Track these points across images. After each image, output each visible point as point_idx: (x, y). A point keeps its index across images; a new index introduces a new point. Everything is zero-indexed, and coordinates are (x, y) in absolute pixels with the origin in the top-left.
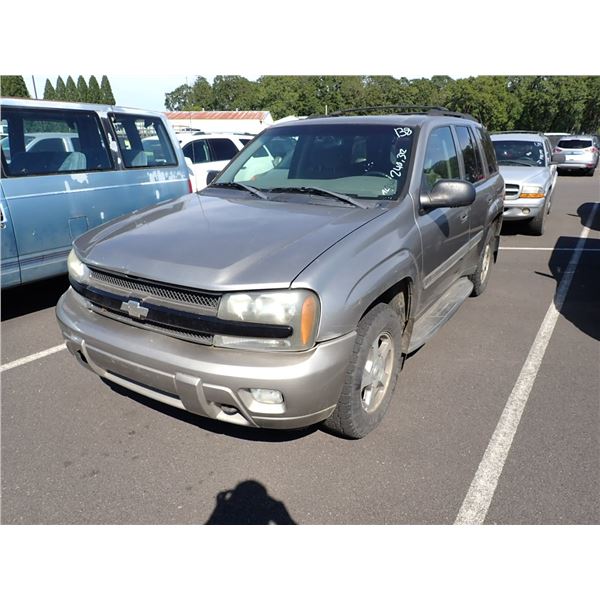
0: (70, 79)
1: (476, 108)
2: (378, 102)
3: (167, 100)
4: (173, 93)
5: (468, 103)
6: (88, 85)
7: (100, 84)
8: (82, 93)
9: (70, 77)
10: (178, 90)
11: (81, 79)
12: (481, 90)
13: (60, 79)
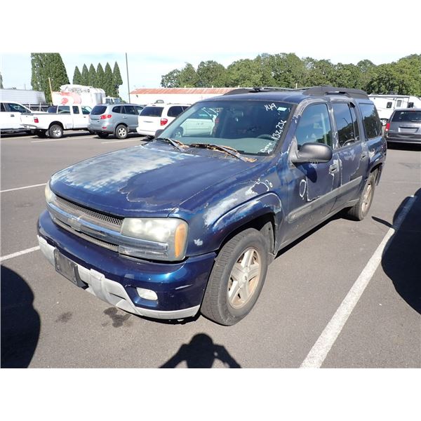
0: (92, 66)
1: (397, 85)
2: (320, 81)
3: (163, 81)
4: (167, 75)
5: (391, 82)
6: (104, 70)
7: (112, 70)
8: (100, 76)
9: (92, 65)
10: (171, 73)
11: (100, 66)
12: (401, 72)
13: (85, 66)
